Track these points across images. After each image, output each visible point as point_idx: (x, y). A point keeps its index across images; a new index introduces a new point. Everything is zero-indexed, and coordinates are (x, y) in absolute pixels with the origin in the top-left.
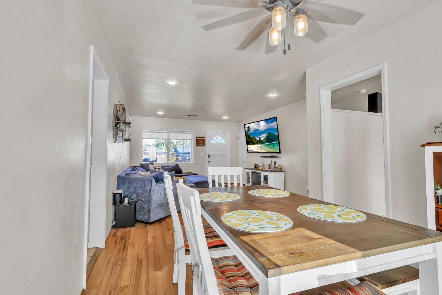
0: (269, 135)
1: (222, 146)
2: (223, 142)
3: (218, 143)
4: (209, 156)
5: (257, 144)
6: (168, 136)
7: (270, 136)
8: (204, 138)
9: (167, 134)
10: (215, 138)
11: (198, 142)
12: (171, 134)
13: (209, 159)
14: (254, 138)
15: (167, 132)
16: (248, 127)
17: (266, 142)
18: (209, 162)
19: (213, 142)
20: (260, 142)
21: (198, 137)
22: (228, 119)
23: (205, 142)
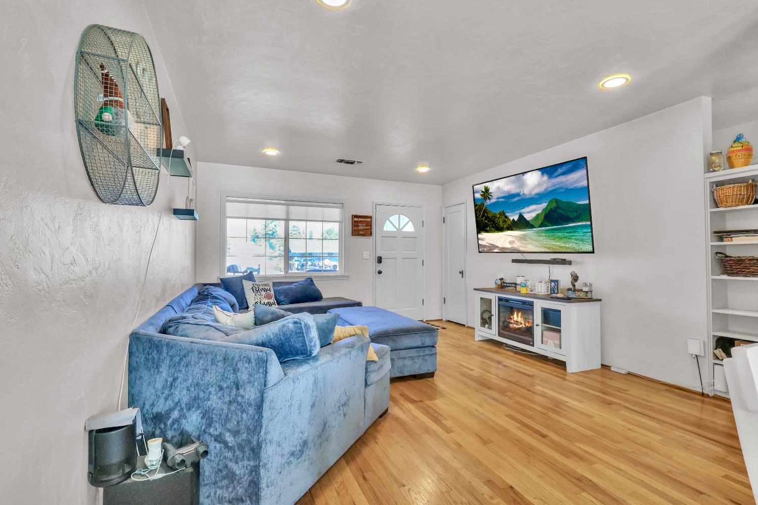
0: (554, 205)
1: (408, 236)
2: (410, 228)
3: (399, 230)
4: (380, 260)
5: (510, 228)
6: (288, 213)
7: (557, 207)
8: (371, 217)
9: (284, 207)
10: (394, 219)
11: (356, 228)
12: (292, 208)
13: (380, 267)
14: (503, 214)
15: (283, 202)
16: (484, 190)
17: (542, 225)
18: (380, 272)
19: (388, 227)
20: (522, 224)
21: (356, 216)
22: (429, 172)
23: (371, 228)
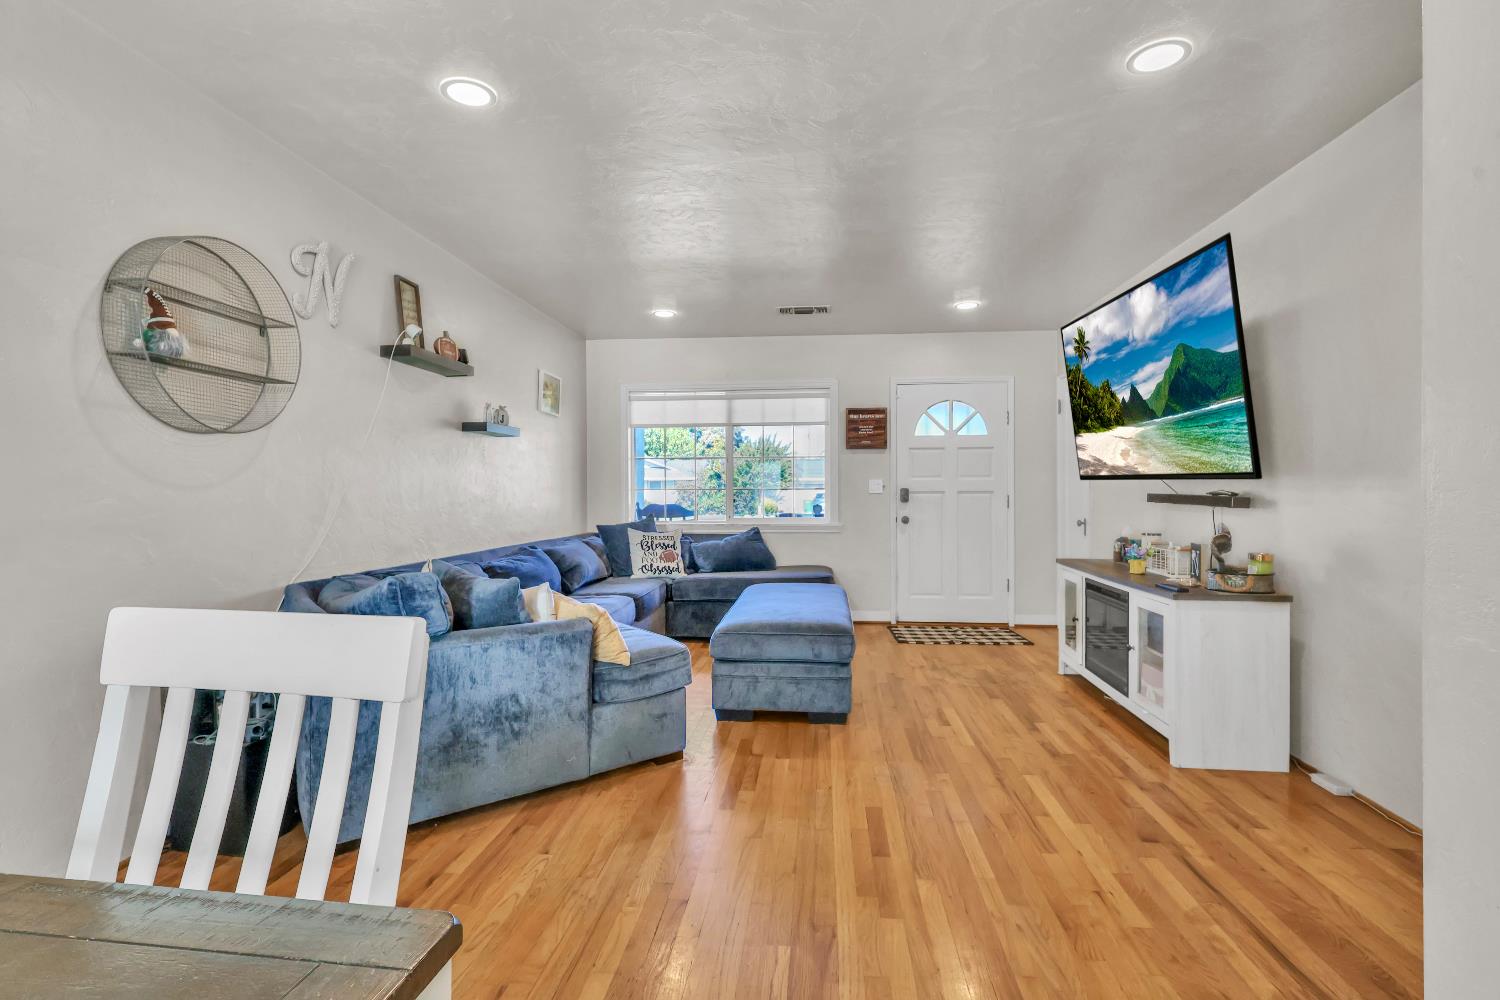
0: (1182, 360)
1: (970, 446)
2: (978, 428)
3: (951, 433)
4: (905, 496)
5: (1120, 422)
6: (730, 412)
7: (1187, 365)
8: (883, 411)
9: (723, 404)
10: (940, 413)
11: (854, 434)
12: (738, 404)
13: (906, 510)
14: (1107, 387)
15: (724, 393)
16: (1077, 338)
17: (1168, 411)
18: (906, 520)
19: (925, 429)
20: (1136, 410)
21: (851, 411)
22: (979, 310)
23: (885, 433)
